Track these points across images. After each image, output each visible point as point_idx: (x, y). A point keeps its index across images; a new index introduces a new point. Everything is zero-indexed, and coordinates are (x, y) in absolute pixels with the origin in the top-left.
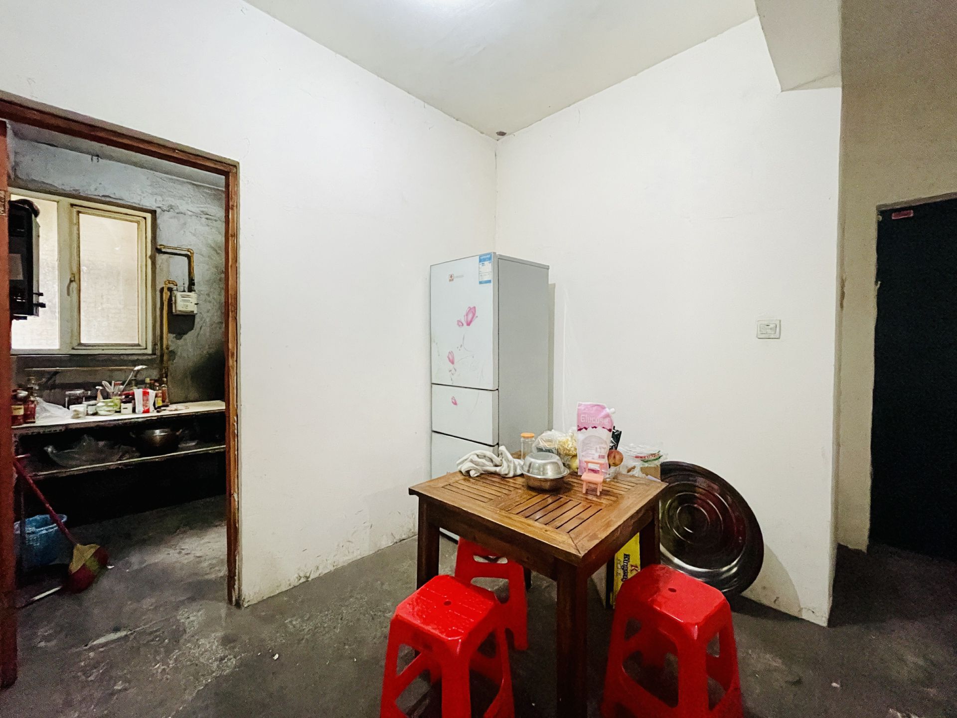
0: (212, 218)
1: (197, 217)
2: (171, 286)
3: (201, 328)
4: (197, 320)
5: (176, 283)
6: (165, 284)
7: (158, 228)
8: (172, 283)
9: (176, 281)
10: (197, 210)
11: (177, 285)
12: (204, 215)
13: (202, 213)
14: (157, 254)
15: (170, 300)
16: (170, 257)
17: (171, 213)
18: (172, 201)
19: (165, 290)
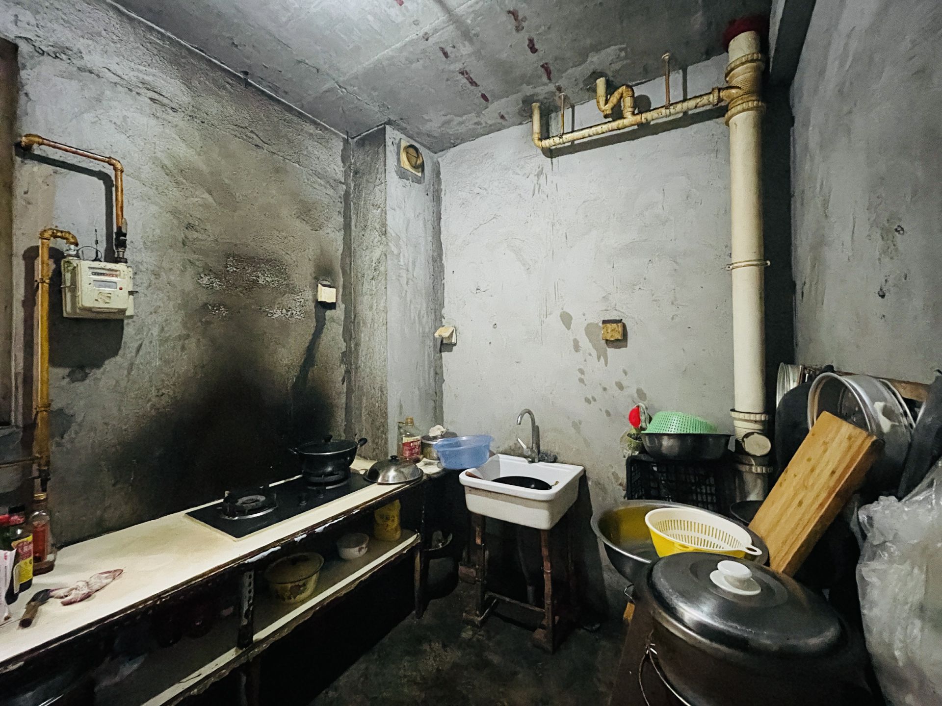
0: (165, 101)
1: (130, 90)
2: (61, 244)
3: (138, 351)
4: (129, 330)
5: (74, 237)
6: (42, 238)
7: (21, 93)
8: (63, 238)
9: (73, 232)
10: (131, 76)
11: (77, 245)
12: (146, 91)
13: (141, 85)
14: (18, 159)
15: (57, 278)
16: (55, 172)
17: (61, 65)
18: (64, 36)
19: (44, 254)
